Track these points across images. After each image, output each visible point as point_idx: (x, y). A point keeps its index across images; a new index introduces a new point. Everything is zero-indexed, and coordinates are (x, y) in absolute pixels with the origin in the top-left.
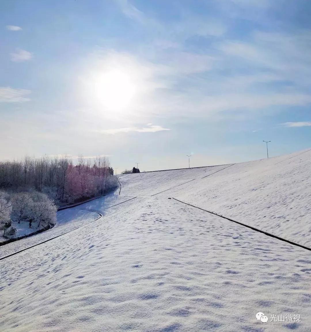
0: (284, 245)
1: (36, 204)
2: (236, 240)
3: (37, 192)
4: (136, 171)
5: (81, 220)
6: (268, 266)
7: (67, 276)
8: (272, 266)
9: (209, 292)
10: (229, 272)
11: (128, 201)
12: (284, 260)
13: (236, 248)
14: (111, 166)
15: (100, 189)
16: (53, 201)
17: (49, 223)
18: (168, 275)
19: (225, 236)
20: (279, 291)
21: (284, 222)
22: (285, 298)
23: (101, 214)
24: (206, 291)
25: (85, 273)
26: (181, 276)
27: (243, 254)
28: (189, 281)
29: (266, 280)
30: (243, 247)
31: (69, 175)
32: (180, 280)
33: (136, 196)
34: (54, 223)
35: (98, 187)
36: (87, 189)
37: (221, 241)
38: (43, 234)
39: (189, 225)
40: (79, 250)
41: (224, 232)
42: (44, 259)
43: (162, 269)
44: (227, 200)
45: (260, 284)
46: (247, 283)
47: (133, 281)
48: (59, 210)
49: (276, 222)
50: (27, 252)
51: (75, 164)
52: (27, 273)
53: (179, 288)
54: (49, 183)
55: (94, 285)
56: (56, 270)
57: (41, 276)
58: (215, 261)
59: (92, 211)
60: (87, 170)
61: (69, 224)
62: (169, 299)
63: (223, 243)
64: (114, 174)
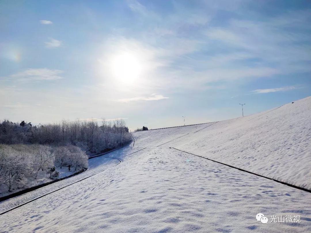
0: (252, 176)
1: (73, 154)
2: (217, 174)
3: (73, 146)
4: (145, 129)
5: (106, 165)
6: (238, 190)
7: (93, 200)
8: (241, 190)
9: (194, 207)
10: (209, 194)
11: (140, 150)
12: (251, 186)
13: (217, 179)
14: (127, 126)
15: (119, 142)
16: (85, 152)
17: (83, 167)
18: (165, 197)
19: (208, 171)
20: (245, 206)
21: (252, 161)
22: (249, 210)
23: (120, 160)
24: (192, 207)
25: (106, 198)
26: (174, 197)
27: (221, 182)
28: (180, 200)
29: (236, 199)
30: (221, 178)
31: (95, 133)
32: (174, 200)
33: (145, 147)
34: (87, 167)
35: (117, 142)
36: (109, 143)
37: (205, 174)
38: (79, 175)
39: (184, 165)
40: (104, 183)
41: (208, 169)
42: (79, 191)
43: (161, 193)
44: (212, 147)
45: (231, 201)
46: (222, 201)
47: (140, 201)
48: (90, 158)
49: (247, 161)
50: (67, 188)
51: (100, 125)
52: (66, 201)
53: (173, 205)
54: (81, 139)
55: (112, 205)
56: (86, 198)
57: (76, 202)
58: (200, 187)
59: (113, 158)
60: (109, 129)
61: (98, 168)
62: (165, 212)
63: (207, 176)
64: (129, 131)
